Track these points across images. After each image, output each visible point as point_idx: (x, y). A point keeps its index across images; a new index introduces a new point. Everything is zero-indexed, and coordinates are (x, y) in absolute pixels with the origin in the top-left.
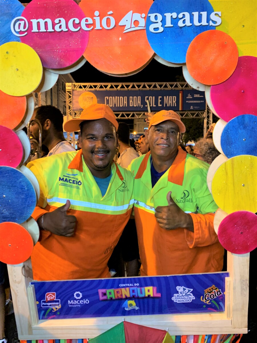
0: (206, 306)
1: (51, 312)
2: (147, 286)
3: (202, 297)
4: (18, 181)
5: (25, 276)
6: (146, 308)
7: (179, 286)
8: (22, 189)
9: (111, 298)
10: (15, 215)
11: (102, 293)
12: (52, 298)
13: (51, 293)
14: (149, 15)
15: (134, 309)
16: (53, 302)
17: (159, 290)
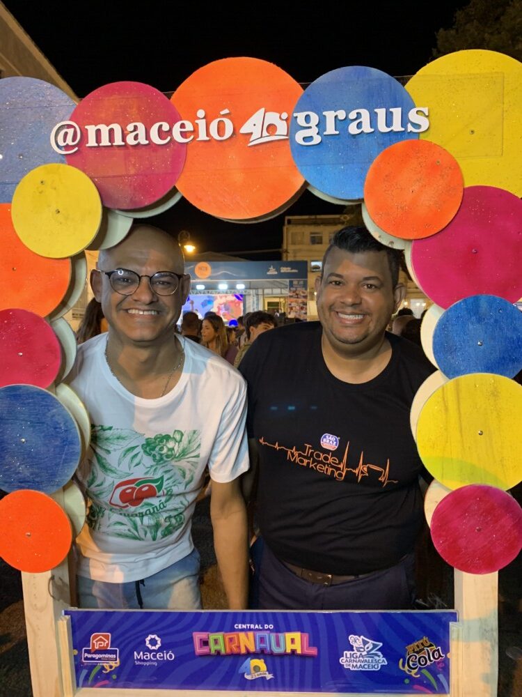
0: (410, 681)
1: (100, 672)
2: (289, 630)
3: (401, 660)
4: (49, 414)
5: (53, 597)
6: (287, 678)
7: (355, 635)
8: (56, 428)
9: (218, 652)
10: (41, 477)
11: (201, 640)
12: (104, 644)
13: (102, 635)
14: (295, 115)
15: (263, 679)
16: (105, 654)
17: (314, 642)
